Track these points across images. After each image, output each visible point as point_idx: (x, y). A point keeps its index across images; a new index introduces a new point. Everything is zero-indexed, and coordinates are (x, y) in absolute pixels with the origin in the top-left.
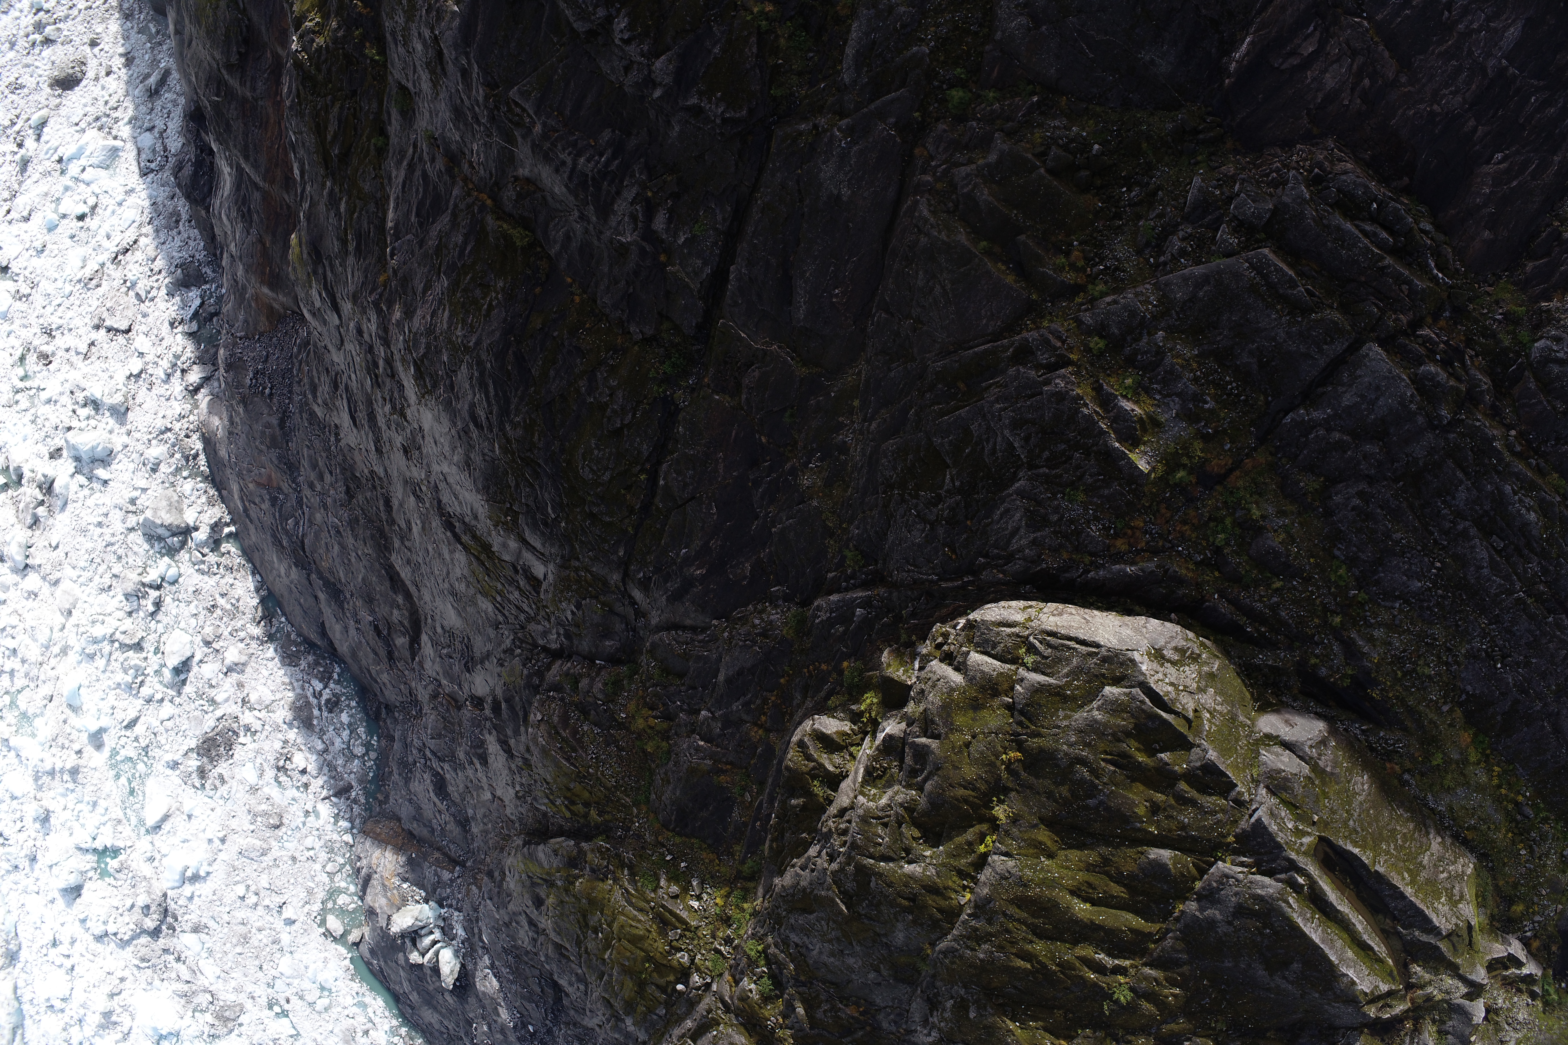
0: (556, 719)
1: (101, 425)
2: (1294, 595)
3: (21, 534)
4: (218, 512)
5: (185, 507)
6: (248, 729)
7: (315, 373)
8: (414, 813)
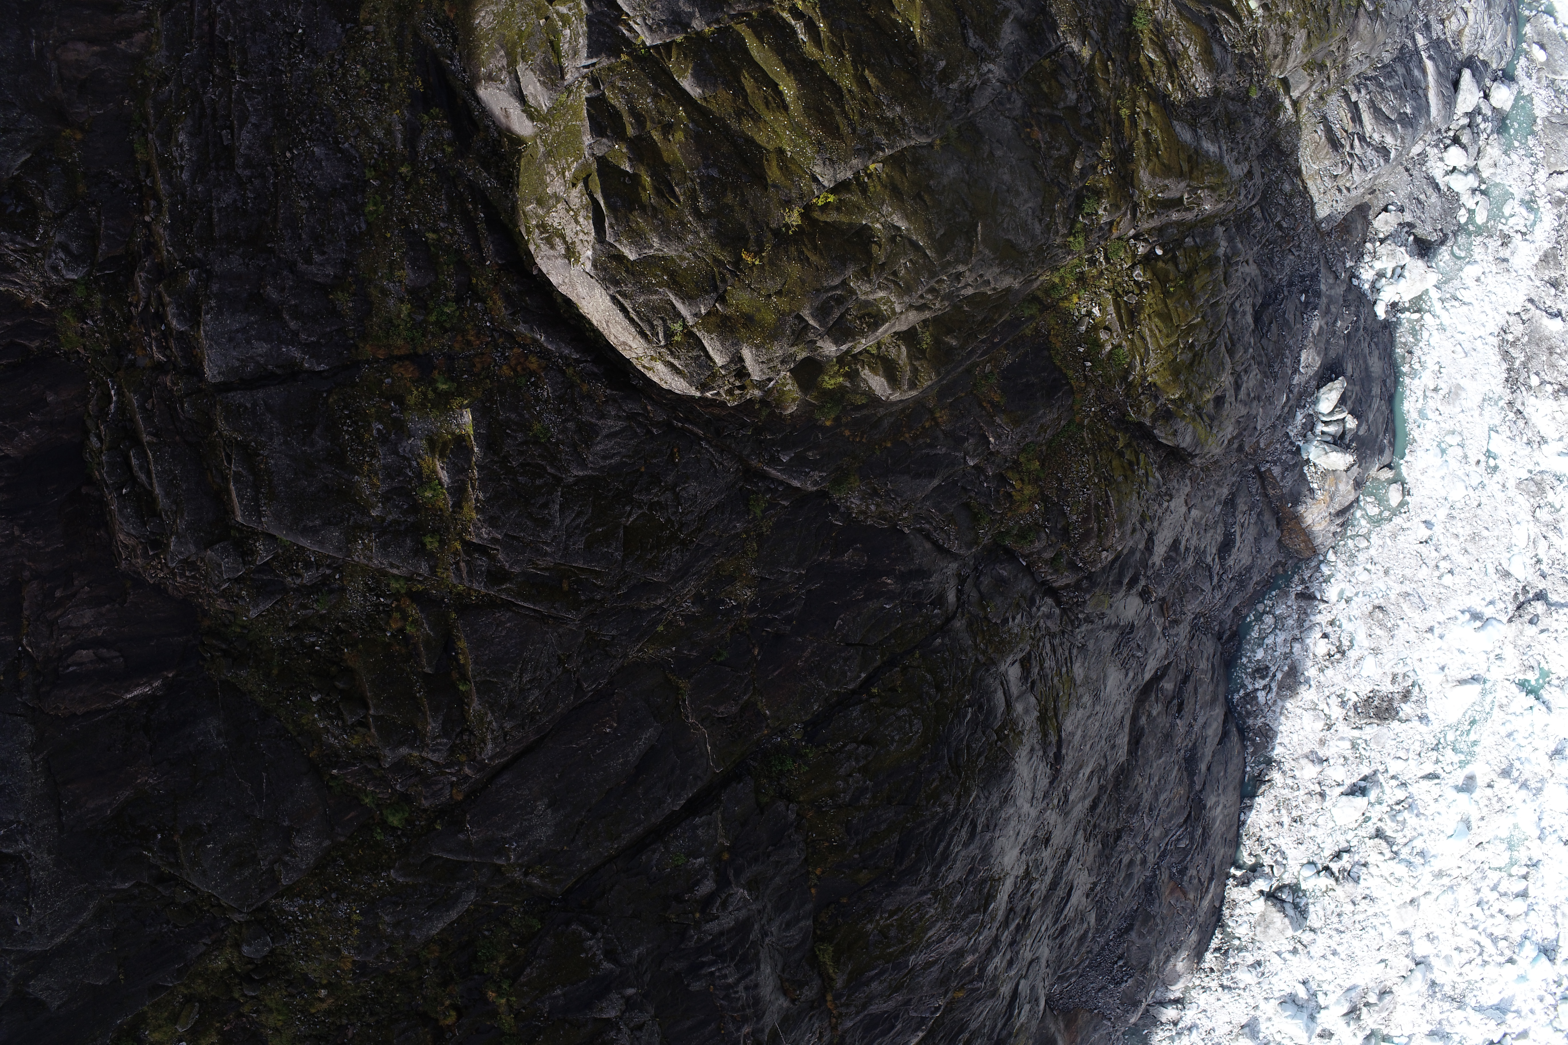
1: (1273, 1030)
3: (1402, 992)
8: (1263, 539)
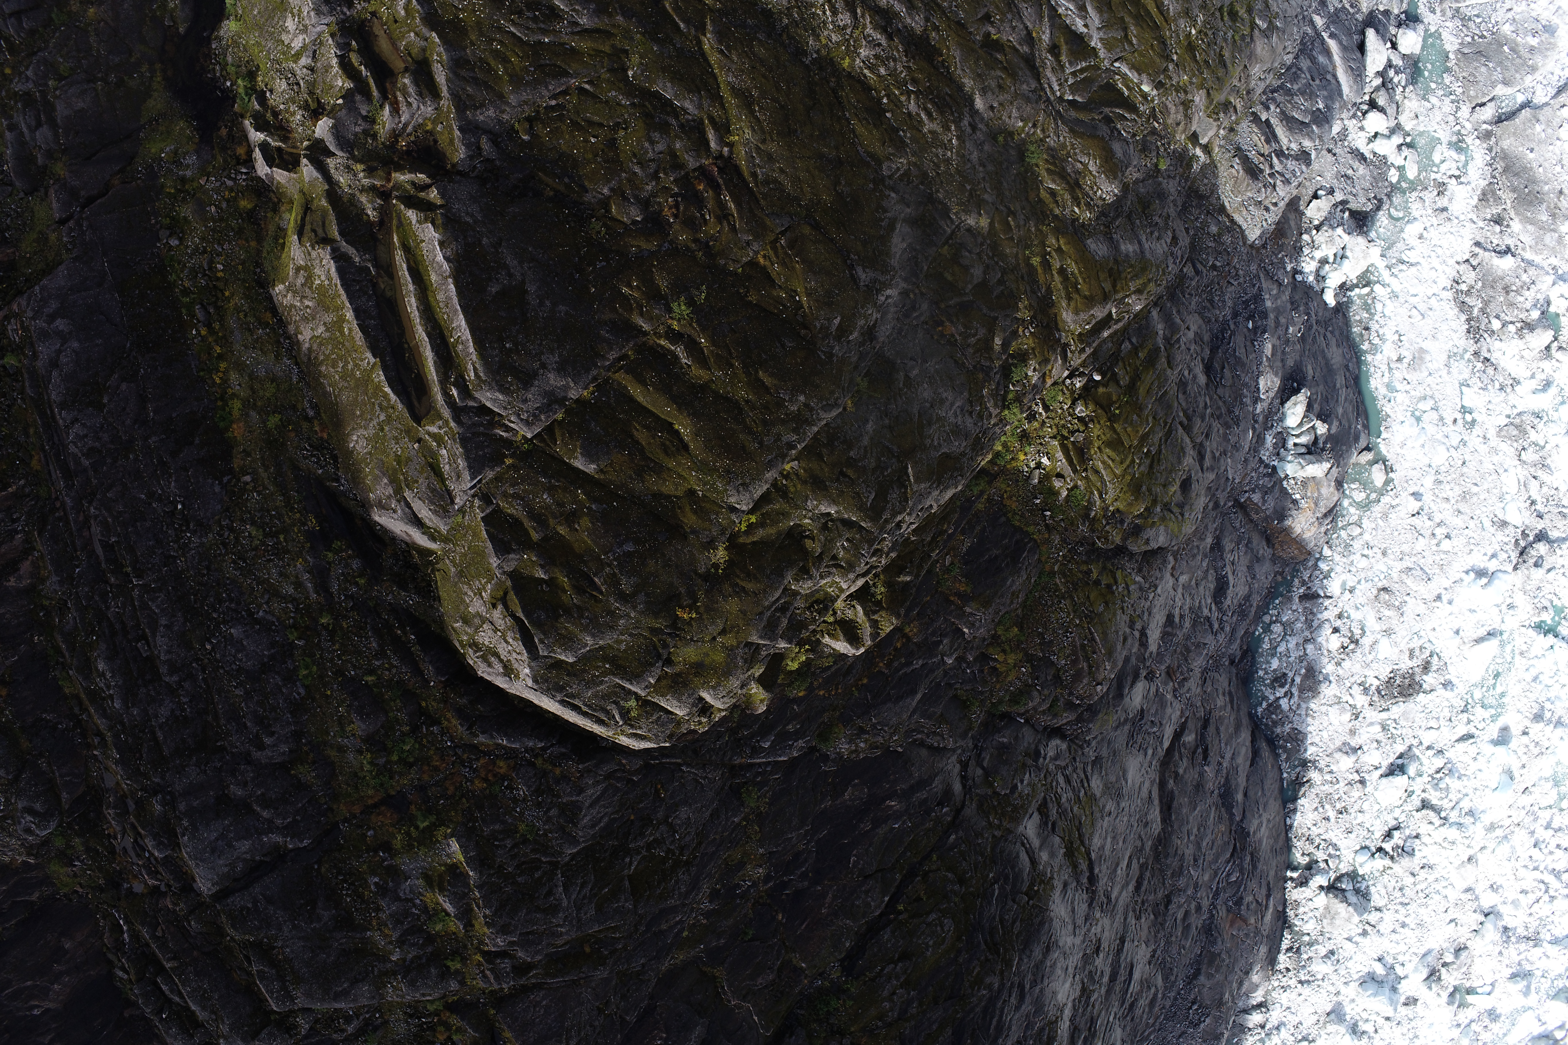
0: (1085, 681)
1: (1358, 1011)
2: (357, 660)
3: (1477, 945)
4: (1294, 894)
5: (1321, 910)
6: (1366, 691)
7: (1145, 1016)
8: (1256, 566)
